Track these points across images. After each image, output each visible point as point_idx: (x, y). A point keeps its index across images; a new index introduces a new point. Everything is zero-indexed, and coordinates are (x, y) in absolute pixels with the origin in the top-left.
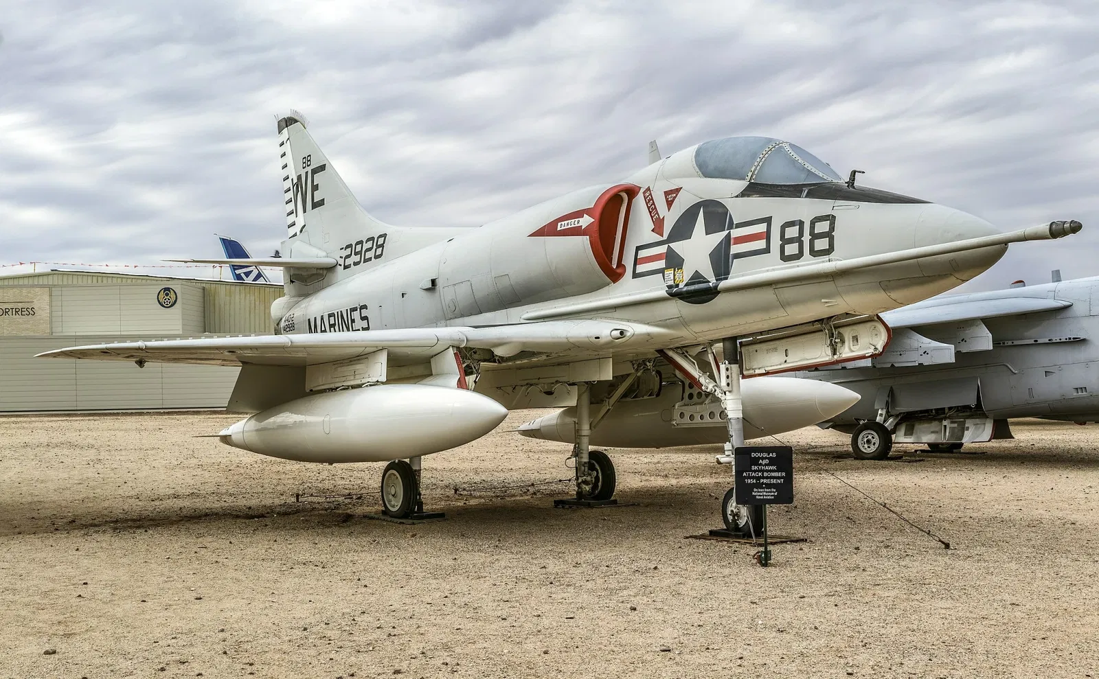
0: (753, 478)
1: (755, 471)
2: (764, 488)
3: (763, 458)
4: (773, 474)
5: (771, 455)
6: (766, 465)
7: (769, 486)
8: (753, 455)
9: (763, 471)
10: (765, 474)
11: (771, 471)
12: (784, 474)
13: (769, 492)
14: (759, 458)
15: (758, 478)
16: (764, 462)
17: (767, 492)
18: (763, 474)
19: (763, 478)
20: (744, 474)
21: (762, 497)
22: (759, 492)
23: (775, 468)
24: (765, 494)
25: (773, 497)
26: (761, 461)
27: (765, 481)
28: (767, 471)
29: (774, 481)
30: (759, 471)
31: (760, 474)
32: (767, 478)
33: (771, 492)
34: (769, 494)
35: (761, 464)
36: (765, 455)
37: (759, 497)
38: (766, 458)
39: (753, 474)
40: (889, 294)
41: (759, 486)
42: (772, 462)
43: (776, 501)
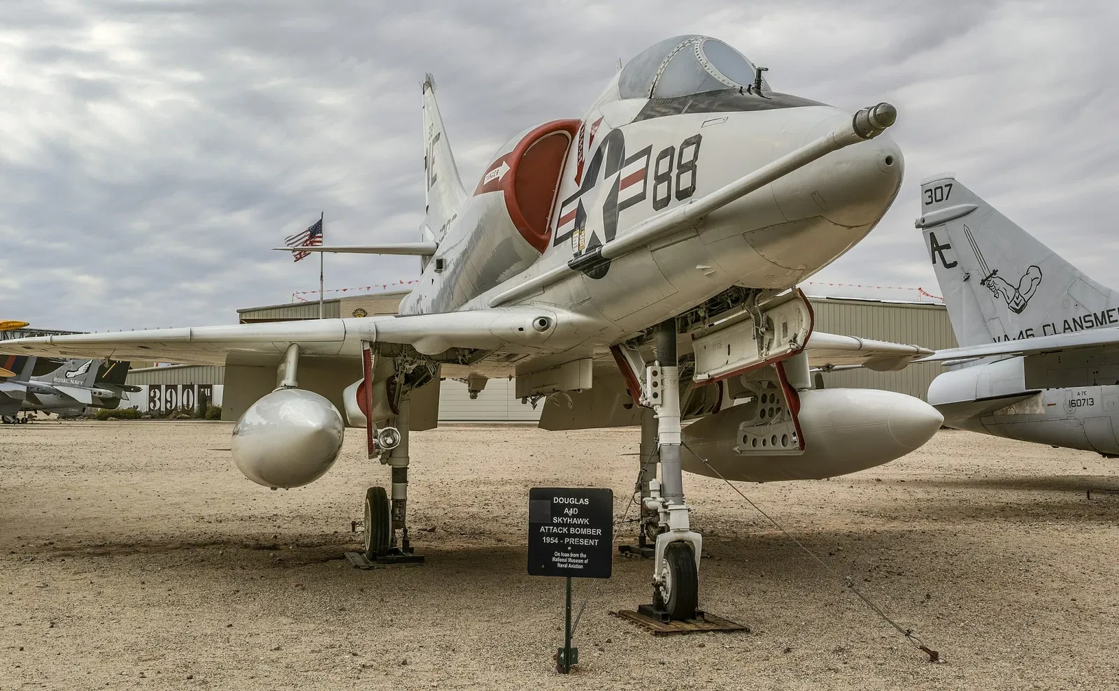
0: (555, 535)
1: (558, 525)
2: (569, 552)
3: (570, 506)
4: (584, 531)
5: (581, 501)
6: (573, 516)
7: (577, 549)
8: (557, 500)
9: (569, 526)
10: (572, 530)
11: (580, 526)
12: (599, 531)
13: (576, 558)
14: (564, 506)
15: (561, 537)
16: (571, 512)
17: (573, 558)
18: (569, 530)
19: (570, 536)
20: (542, 529)
21: (566, 566)
22: (561, 557)
23: (586, 521)
24: (570, 560)
25: (581, 567)
26: (566, 511)
27: (572, 541)
28: (575, 526)
29: (584, 542)
30: (563, 525)
31: (565, 530)
32: (574, 536)
33: (579, 558)
34: (577, 561)
35: (567, 515)
36: (573, 501)
37: (561, 566)
38: (574, 506)
39: (555, 530)
40: (761, 253)
41: (563, 548)
42: (583, 511)
43: (586, 572)
